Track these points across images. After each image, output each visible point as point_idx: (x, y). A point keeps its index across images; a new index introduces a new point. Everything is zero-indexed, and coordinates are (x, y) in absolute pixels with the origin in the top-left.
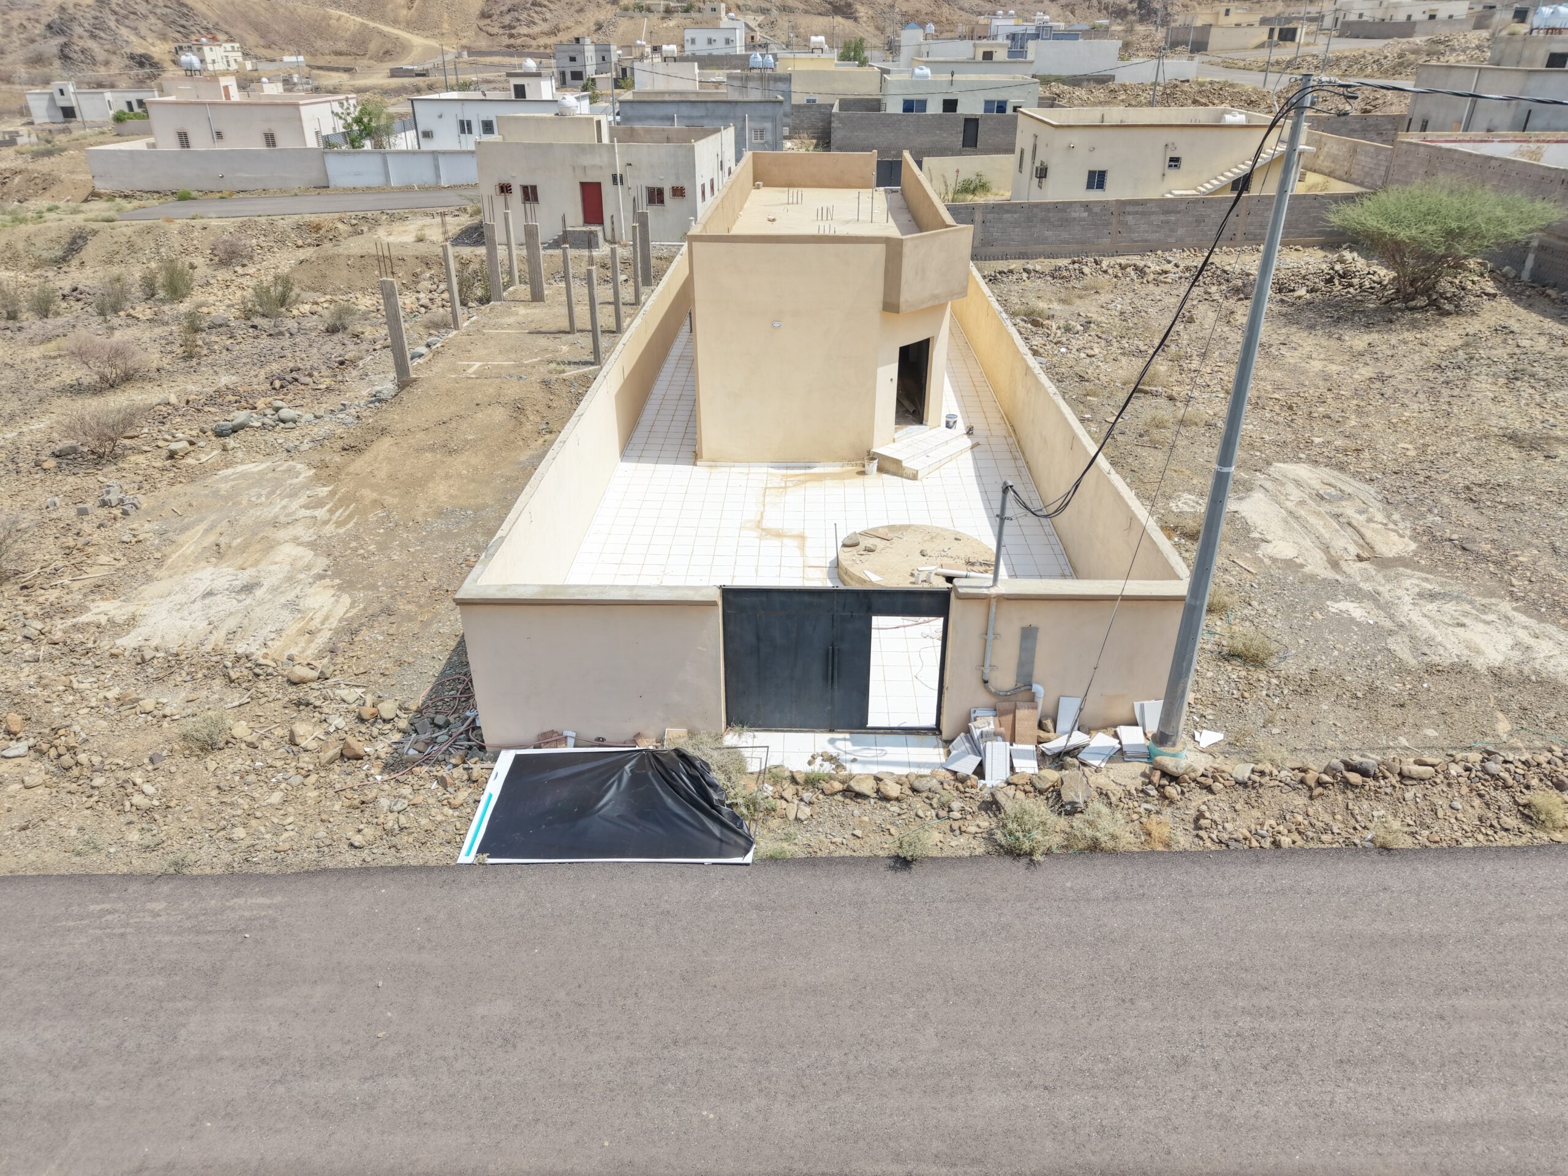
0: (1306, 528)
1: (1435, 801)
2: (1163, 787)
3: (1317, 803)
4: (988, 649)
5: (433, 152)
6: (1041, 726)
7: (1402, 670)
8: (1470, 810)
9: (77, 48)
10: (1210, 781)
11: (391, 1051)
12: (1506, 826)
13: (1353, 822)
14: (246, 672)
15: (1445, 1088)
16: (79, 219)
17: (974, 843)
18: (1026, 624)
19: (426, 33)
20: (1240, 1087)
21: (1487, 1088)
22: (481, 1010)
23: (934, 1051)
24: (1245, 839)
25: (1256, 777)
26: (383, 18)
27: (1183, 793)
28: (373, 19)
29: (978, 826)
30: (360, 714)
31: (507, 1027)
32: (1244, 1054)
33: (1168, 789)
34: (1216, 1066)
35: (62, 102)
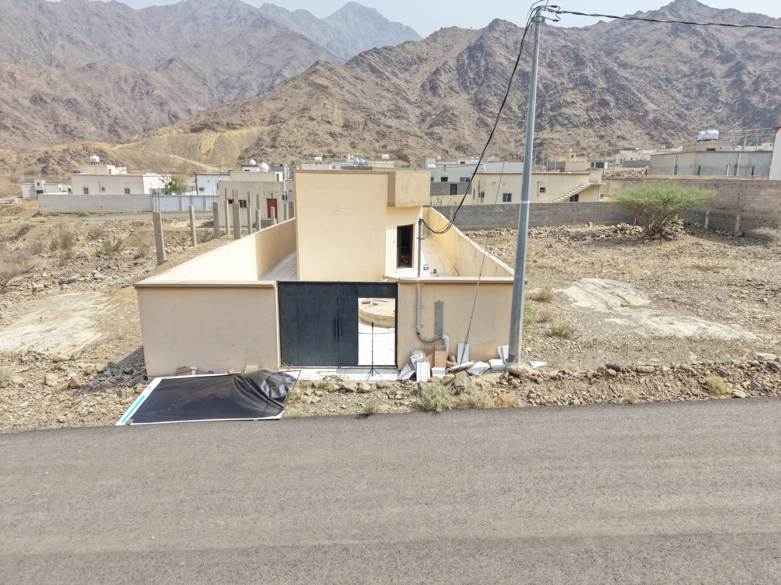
0: (596, 297)
1: (656, 383)
2: (510, 380)
3: (594, 386)
4: (418, 314)
5: (203, 196)
6: (449, 359)
7: (640, 339)
8: (676, 387)
9: (50, 169)
10: (536, 377)
11: (40, 501)
12: (695, 393)
13: (613, 394)
14: (31, 357)
15: (659, 496)
16: (28, 222)
17: (407, 409)
18: (437, 300)
19: (213, 165)
20: (540, 499)
21: (683, 495)
22: (102, 482)
23: (364, 491)
24: (555, 402)
25: (561, 374)
26: (194, 159)
27: (521, 382)
28: (190, 159)
29: (410, 401)
30: (86, 372)
31: (114, 488)
32: (544, 485)
33: (513, 380)
34: (527, 491)
35: (38, 188)
